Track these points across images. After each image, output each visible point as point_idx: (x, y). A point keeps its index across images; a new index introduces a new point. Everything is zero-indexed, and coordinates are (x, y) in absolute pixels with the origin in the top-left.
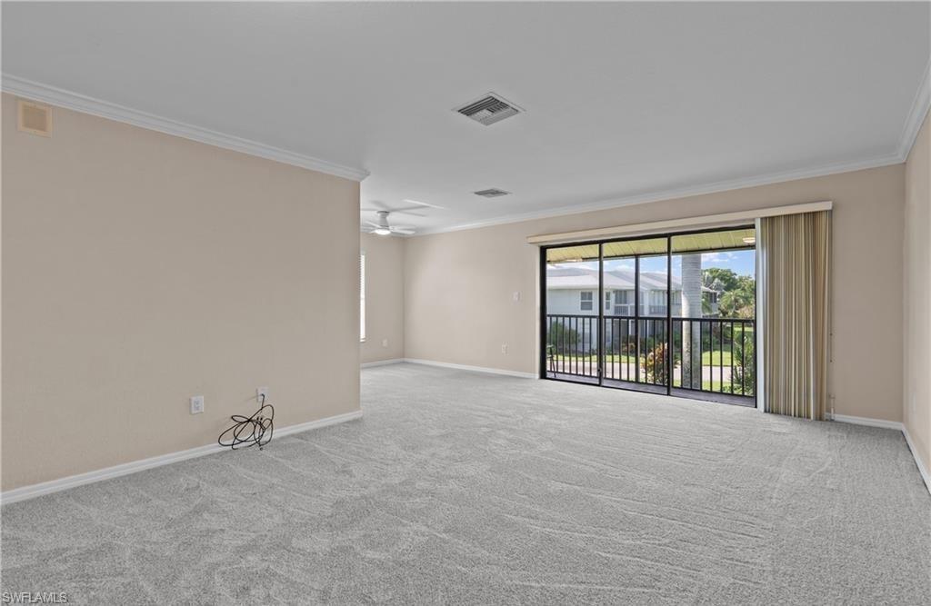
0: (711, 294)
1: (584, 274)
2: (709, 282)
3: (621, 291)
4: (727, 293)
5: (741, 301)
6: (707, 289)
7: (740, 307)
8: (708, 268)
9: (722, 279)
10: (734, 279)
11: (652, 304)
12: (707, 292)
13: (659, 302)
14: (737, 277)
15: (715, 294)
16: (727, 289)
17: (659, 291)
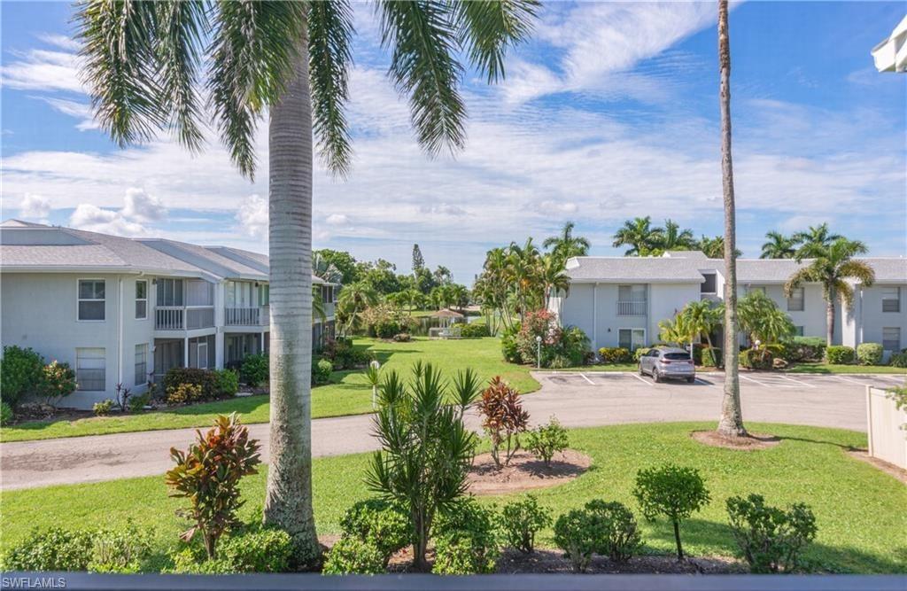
0: (325, 288)
1: (90, 243)
2: (321, 270)
3: (170, 280)
4: (346, 287)
5: (365, 299)
6: (319, 280)
7: (363, 308)
8: (320, 250)
9: (336, 265)
10: (353, 268)
11: (231, 306)
12: (320, 285)
13: (243, 300)
14: (355, 265)
15: (331, 288)
16: (346, 280)
17: (243, 282)
